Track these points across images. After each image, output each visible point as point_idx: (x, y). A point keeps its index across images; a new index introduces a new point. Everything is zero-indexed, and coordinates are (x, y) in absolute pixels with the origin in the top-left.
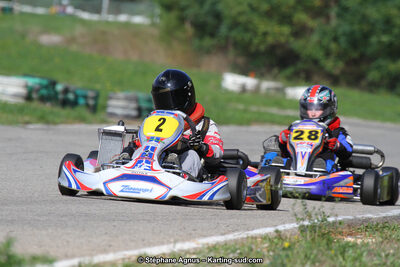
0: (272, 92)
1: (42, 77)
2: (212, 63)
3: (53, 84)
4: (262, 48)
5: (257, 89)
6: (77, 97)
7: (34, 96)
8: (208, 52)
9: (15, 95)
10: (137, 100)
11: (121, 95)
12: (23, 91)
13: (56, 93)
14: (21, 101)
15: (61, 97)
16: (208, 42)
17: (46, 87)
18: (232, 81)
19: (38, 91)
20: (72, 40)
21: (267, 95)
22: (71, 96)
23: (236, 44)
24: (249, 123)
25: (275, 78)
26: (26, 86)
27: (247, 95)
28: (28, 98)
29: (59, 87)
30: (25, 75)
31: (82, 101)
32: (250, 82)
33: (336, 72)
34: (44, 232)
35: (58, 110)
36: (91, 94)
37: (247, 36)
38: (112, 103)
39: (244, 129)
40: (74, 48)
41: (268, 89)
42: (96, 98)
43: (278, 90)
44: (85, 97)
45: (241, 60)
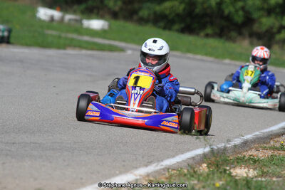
0: (73, 23)
5: (62, 20)
18: (44, 13)
21: (69, 24)
24: (64, 47)
25: (74, 12)
27: (55, 23)
32: (56, 14)
33: (117, 9)
39: (62, 52)
41: (70, 20)
43: (76, 20)
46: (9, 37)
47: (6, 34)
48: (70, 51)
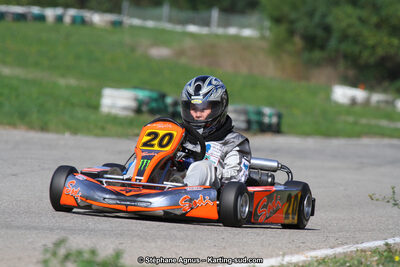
0: (382, 105)
1: (151, 90)
2: (321, 75)
3: (163, 96)
4: (372, 60)
5: (367, 102)
7: (144, 108)
8: (318, 64)
9: (125, 108)
10: (246, 112)
12: (133, 104)
13: (166, 107)
14: (130, 114)
15: (170, 109)
16: (317, 54)
17: (156, 100)
18: (342, 94)
19: (147, 104)
20: (181, 53)
21: (377, 108)
23: (346, 56)
24: (359, 135)
25: (385, 91)
26: (136, 99)
27: (357, 109)
28: (138, 111)
29: (169, 100)
30: (135, 87)
32: (360, 94)
34: (153, 245)
37: (356, 49)
39: (353, 142)
40: (183, 60)
41: (378, 102)
43: (387, 102)
45: (351, 73)
46: (279, 124)
47: (274, 120)
48: (365, 141)
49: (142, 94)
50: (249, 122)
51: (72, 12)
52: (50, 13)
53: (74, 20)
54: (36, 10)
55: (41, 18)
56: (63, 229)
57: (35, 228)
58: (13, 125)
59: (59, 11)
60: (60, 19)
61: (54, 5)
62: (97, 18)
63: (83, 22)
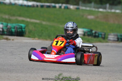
1: (88, 29)
3: (92, 31)
6: (99, 34)
7: (86, 34)
9: (80, 34)
10: (117, 35)
11: (112, 34)
13: (93, 34)
14: (82, 36)
17: (89, 32)
19: (87, 33)
22: (97, 34)
26: (83, 32)
28: (84, 35)
29: (93, 32)
30: (83, 28)
31: (100, 36)
34: (88, 76)
35: (93, 38)
36: (103, 34)
38: (110, 36)
42: (105, 35)
44: (101, 35)
49: (85, 30)
50: (118, 39)
51: (64, 5)
52: (58, 5)
53: (65, 7)
54: (53, 4)
55: (55, 7)
56: (61, 71)
57: (53, 70)
58: (46, 39)
59: (60, 5)
60: (60, 7)
61: (58, 3)
62: (72, 7)
63: (68, 8)
